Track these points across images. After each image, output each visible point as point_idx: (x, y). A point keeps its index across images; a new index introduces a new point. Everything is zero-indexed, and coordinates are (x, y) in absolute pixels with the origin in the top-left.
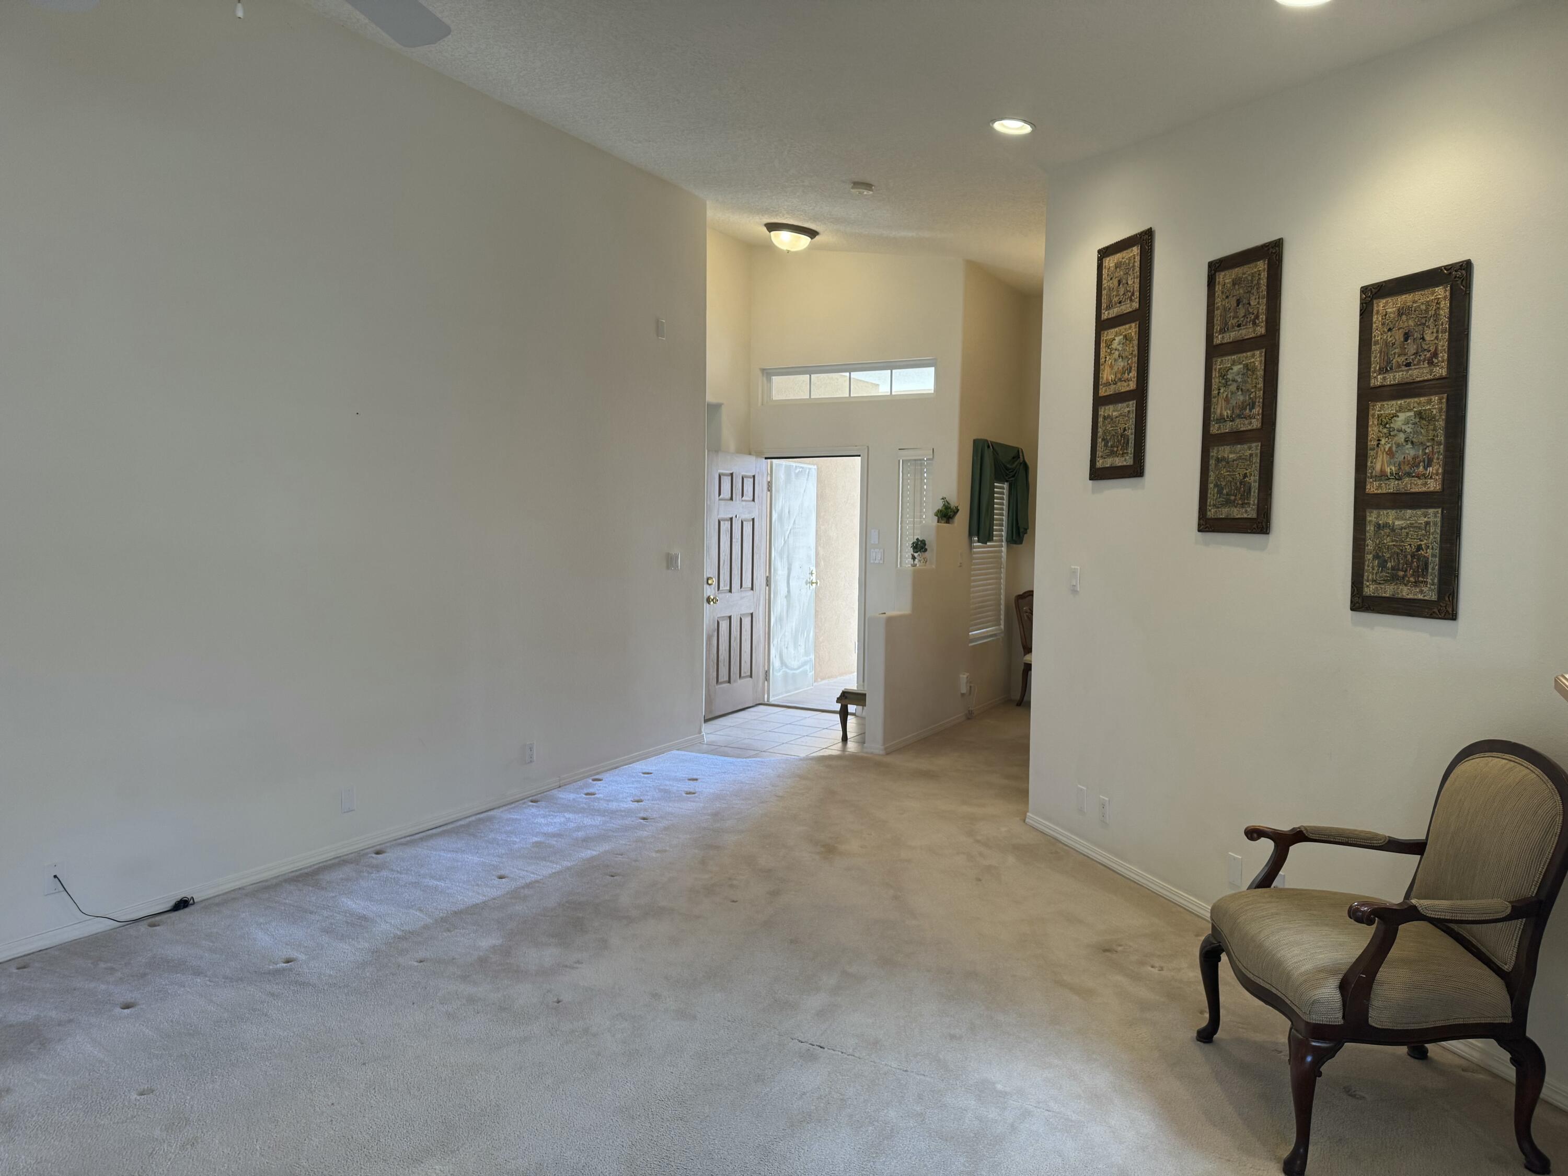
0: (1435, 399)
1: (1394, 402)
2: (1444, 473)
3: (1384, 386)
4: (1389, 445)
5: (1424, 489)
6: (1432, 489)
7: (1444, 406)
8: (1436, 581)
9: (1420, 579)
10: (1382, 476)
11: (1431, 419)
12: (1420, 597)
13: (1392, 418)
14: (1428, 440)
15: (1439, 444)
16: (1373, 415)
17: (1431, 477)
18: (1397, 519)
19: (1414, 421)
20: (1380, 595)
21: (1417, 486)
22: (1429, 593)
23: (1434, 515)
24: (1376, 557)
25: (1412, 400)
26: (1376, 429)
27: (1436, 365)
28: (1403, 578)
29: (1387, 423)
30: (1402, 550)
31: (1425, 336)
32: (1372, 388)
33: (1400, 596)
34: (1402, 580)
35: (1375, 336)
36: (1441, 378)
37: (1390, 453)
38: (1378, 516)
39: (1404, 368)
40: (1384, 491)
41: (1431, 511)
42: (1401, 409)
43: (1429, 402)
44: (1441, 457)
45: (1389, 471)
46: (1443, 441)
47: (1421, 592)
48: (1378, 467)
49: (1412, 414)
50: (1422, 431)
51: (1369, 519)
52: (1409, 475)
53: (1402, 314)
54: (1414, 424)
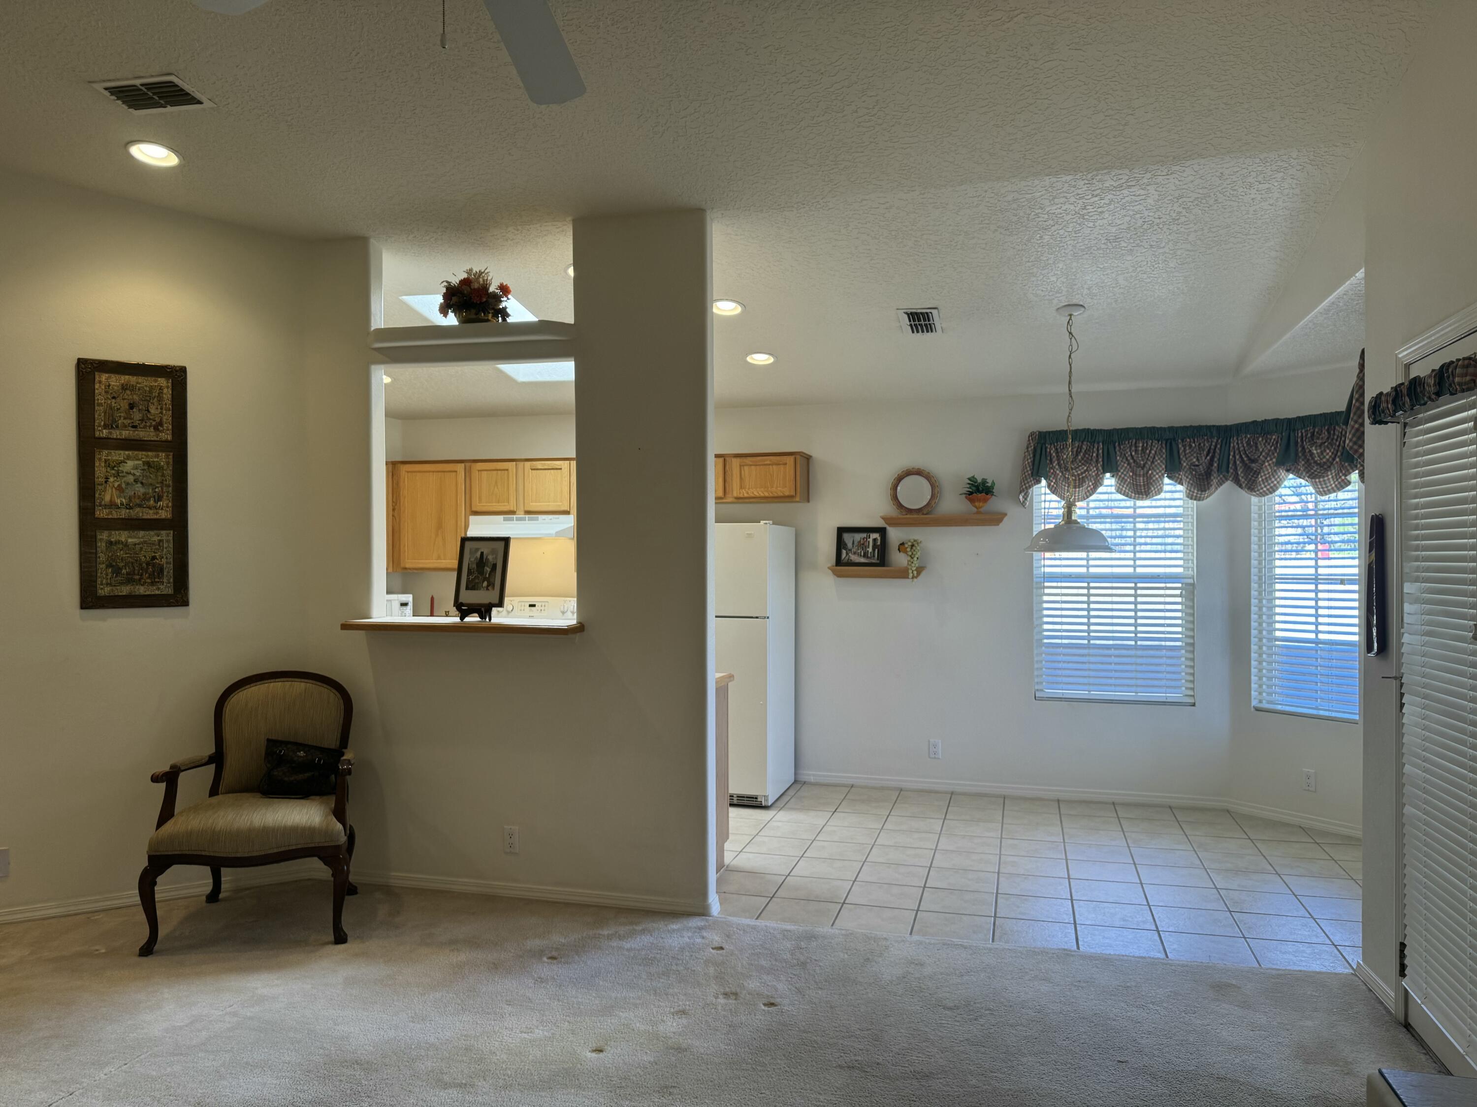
0: (163, 455)
1: (122, 452)
2: (173, 506)
3: (110, 438)
4: (119, 483)
5: (155, 517)
6: (163, 517)
7: (171, 461)
8: (172, 580)
9: (157, 580)
10: (112, 505)
11: (159, 468)
12: (157, 592)
13: (120, 463)
14: (158, 483)
15: (168, 486)
16: (100, 459)
17: (162, 509)
18: (129, 537)
19: (143, 468)
20: (116, 594)
21: (149, 515)
22: (166, 588)
23: (166, 536)
24: (109, 566)
25: (140, 453)
26: (104, 470)
27: (162, 432)
28: (140, 580)
29: (115, 466)
30: (136, 561)
31: (150, 410)
32: (97, 438)
33: (137, 593)
34: (139, 582)
35: (98, 400)
36: (167, 441)
37: (119, 489)
38: (110, 535)
39: (130, 428)
40: (115, 517)
41: (164, 532)
42: (129, 458)
43: (158, 456)
44: (170, 495)
45: (119, 502)
46: (171, 484)
47: (158, 589)
48: (107, 498)
49: (140, 462)
50: (151, 476)
51: (99, 537)
52: (140, 506)
53: (126, 389)
54: (143, 470)
